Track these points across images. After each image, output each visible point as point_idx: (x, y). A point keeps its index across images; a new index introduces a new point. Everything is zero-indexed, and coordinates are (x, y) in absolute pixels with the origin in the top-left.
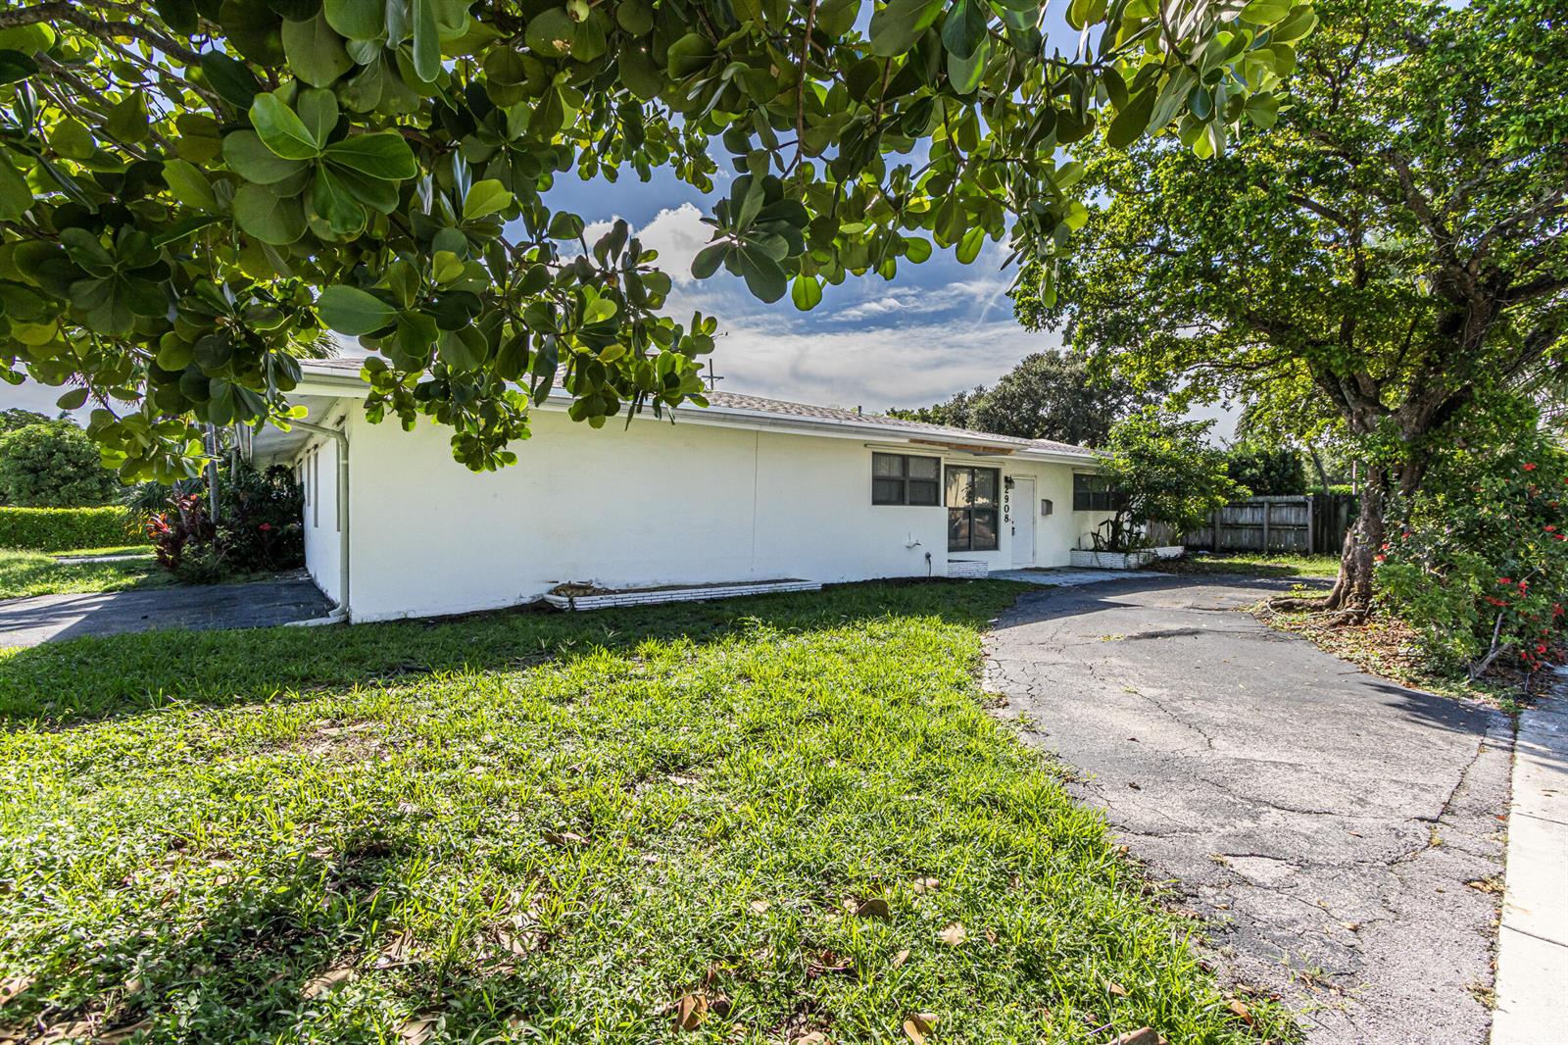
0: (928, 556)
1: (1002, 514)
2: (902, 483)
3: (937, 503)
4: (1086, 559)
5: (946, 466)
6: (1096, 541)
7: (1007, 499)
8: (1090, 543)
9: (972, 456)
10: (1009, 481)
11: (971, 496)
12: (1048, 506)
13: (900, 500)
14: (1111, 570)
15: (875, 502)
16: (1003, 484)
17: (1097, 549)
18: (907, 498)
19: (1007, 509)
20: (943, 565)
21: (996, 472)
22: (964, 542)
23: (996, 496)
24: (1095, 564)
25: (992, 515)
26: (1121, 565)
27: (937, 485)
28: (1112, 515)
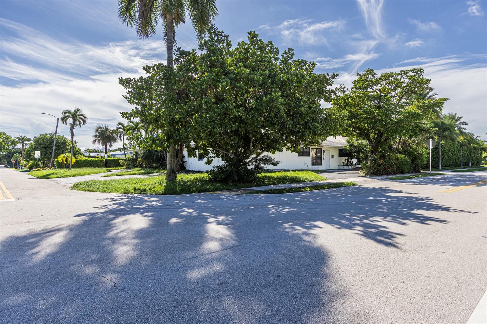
0: (308, 166)
1: (323, 158)
2: (303, 152)
3: (309, 156)
4: (341, 167)
5: (311, 148)
6: (343, 164)
7: (324, 155)
8: (342, 164)
10: (324, 151)
11: (316, 154)
12: (333, 156)
13: (303, 155)
14: (346, 169)
15: (298, 156)
16: (323, 151)
17: (344, 165)
18: (304, 155)
19: (324, 157)
20: (311, 167)
21: (321, 149)
22: (315, 163)
23: (321, 154)
24: (343, 168)
25: (320, 158)
26: (348, 169)
27: (309, 152)
28: (347, 158)
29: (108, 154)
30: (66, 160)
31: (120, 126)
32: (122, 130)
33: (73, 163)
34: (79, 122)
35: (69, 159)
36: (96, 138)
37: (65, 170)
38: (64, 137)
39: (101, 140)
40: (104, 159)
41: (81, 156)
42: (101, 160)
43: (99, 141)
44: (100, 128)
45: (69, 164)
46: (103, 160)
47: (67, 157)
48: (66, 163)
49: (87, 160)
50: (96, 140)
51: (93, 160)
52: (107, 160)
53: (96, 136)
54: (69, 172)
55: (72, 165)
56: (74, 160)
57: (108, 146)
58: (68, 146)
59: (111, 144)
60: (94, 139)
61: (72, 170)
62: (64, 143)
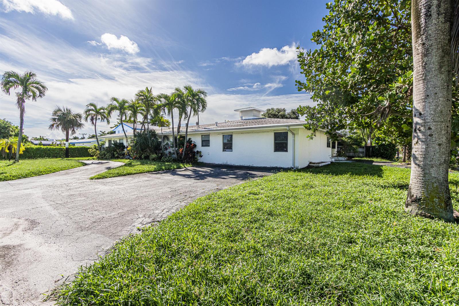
29: (70, 141)
30: (10, 148)
31: (92, 108)
32: (94, 113)
33: (21, 152)
34: (34, 93)
35: (15, 146)
36: (54, 122)
37: (8, 162)
38: (6, 120)
39: (60, 124)
40: (65, 148)
41: (29, 143)
42: (60, 148)
43: (58, 126)
44: (60, 110)
45: (15, 154)
46: (63, 149)
47: (11, 143)
48: (8, 151)
49: (41, 148)
50: (54, 124)
51: (50, 148)
52: (68, 148)
53: (54, 120)
54: (15, 165)
55: (20, 155)
56: (23, 148)
57: (70, 132)
58: (12, 131)
59: (73, 130)
60: (52, 123)
61: (20, 161)
62: (6, 128)
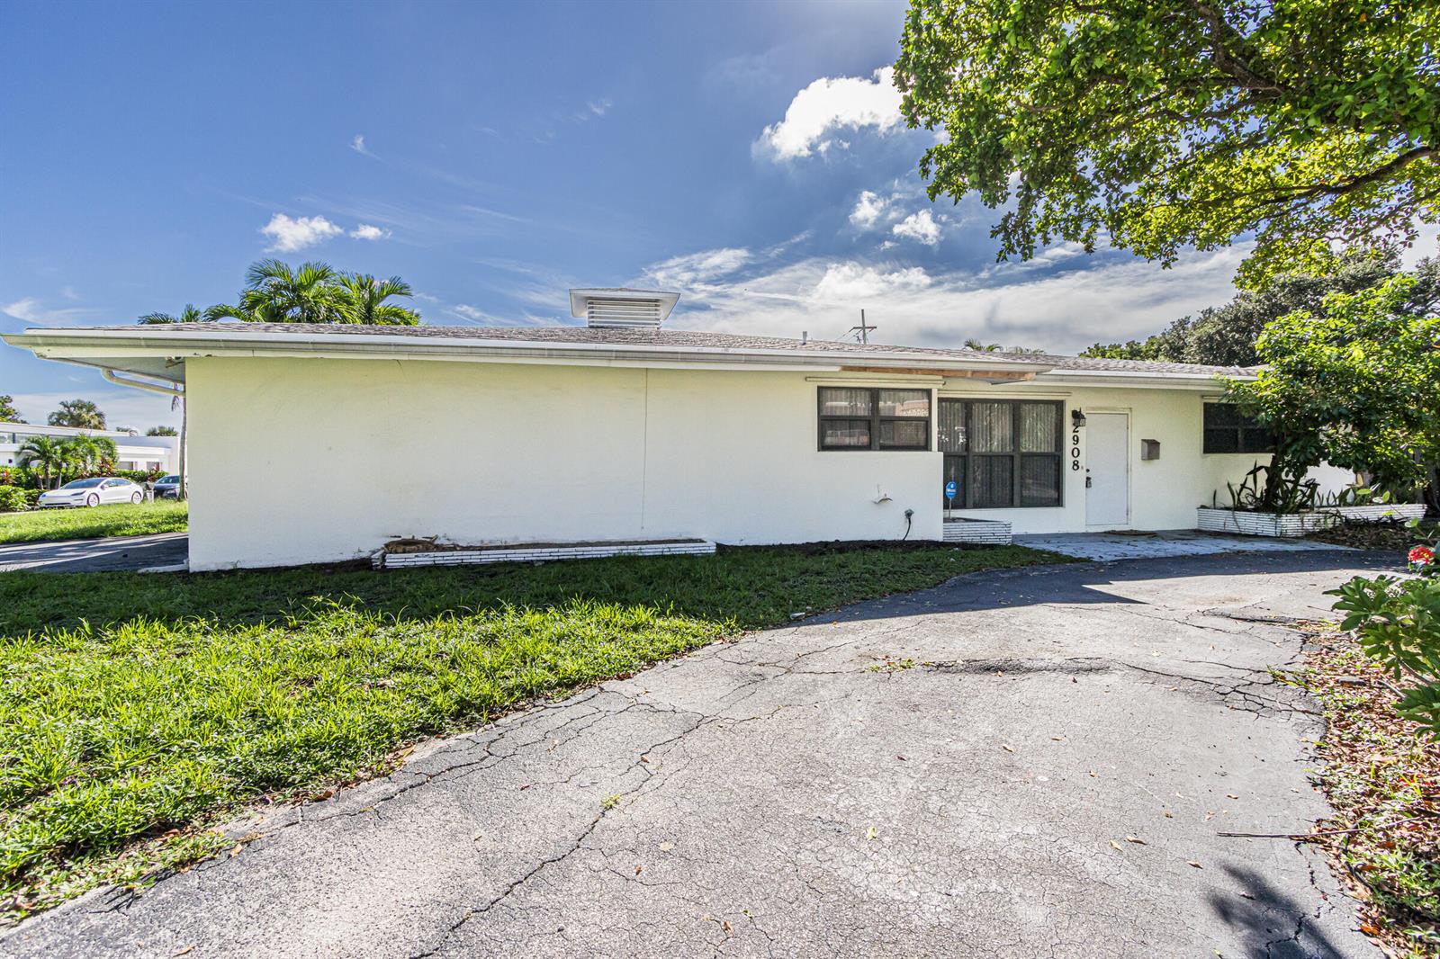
0: (909, 515)
1: (1069, 460)
2: (868, 423)
3: (925, 447)
4: (1220, 520)
5: (940, 400)
6: (1237, 497)
7: (1076, 440)
9: (989, 387)
10: (1080, 417)
12: (1152, 449)
14: (1256, 537)
15: (823, 447)
16: (1067, 420)
17: (1239, 507)
18: (877, 441)
19: (1076, 452)
20: (934, 525)
21: (1056, 405)
23: (1058, 437)
24: (1232, 528)
26: (1270, 531)
27: (928, 424)
28: (1266, 459)
